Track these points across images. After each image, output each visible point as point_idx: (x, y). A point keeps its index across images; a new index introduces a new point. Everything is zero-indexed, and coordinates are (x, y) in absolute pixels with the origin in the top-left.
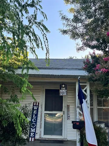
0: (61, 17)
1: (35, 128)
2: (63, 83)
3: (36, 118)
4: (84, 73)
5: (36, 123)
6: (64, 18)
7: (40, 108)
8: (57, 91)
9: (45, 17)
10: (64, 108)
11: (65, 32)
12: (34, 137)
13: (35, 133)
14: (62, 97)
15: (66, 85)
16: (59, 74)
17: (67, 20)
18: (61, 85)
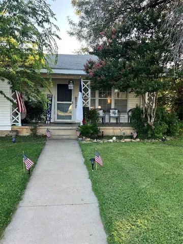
0: (69, 22)
1: (50, 114)
2: (71, 80)
3: (51, 107)
4: (84, 73)
5: (51, 110)
6: (71, 23)
7: (53, 99)
8: (67, 86)
9: (58, 29)
10: (73, 99)
11: (72, 34)
12: (50, 120)
13: (50, 118)
14: (71, 90)
15: (74, 81)
16: (68, 73)
17: (74, 24)
18: (69, 81)
